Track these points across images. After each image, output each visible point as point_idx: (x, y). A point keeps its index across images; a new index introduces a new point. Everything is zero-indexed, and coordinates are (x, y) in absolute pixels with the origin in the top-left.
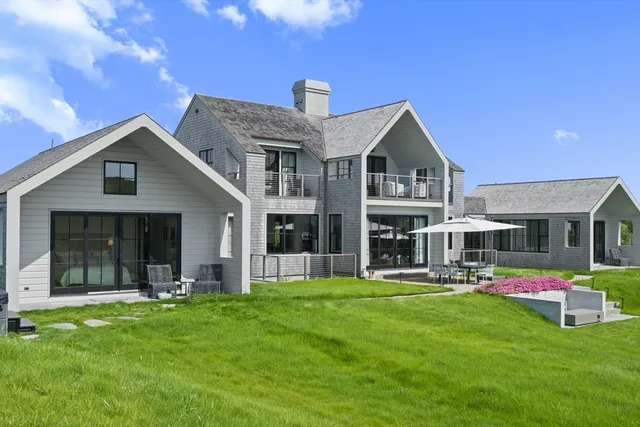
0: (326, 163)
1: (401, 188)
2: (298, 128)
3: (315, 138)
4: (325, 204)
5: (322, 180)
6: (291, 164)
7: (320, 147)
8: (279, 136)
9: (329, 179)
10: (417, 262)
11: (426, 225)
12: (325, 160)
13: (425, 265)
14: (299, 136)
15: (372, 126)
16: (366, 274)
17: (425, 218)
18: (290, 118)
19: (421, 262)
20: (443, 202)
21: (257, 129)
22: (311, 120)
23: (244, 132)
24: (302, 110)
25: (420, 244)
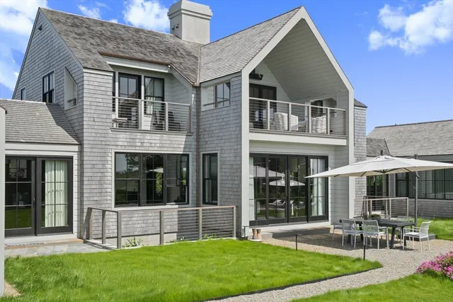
0: (198, 89)
1: (295, 120)
2: (168, 51)
3: (189, 63)
4: (198, 140)
5: (194, 110)
6: (158, 93)
7: (194, 71)
8: (140, 56)
9: (203, 109)
10: (314, 214)
11: (326, 168)
12: (197, 84)
13: (325, 218)
14: (168, 59)
15: (257, 39)
16: (249, 232)
17: (325, 159)
18: (161, 42)
19: (321, 213)
20: (347, 138)
21: (111, 47)
22: (188, 46)
23: (91, 47)
24: (178, 37)
25: (318, 191)
